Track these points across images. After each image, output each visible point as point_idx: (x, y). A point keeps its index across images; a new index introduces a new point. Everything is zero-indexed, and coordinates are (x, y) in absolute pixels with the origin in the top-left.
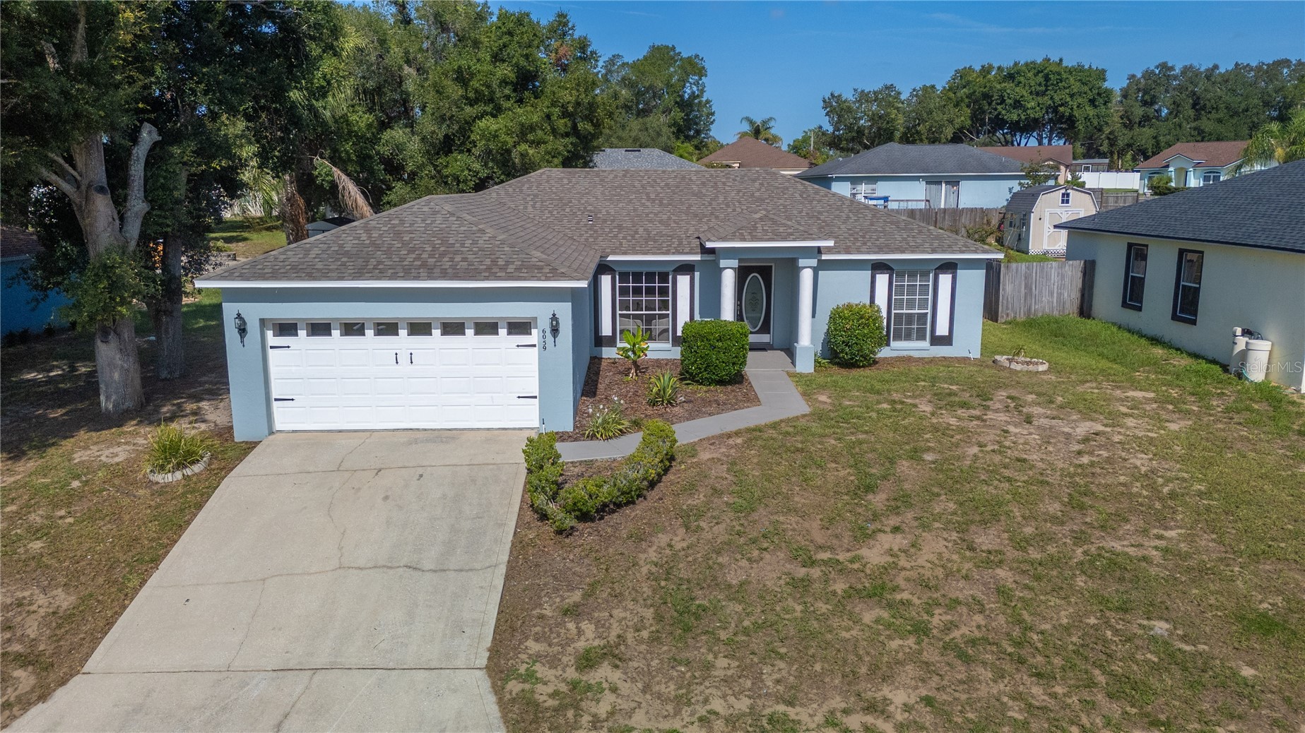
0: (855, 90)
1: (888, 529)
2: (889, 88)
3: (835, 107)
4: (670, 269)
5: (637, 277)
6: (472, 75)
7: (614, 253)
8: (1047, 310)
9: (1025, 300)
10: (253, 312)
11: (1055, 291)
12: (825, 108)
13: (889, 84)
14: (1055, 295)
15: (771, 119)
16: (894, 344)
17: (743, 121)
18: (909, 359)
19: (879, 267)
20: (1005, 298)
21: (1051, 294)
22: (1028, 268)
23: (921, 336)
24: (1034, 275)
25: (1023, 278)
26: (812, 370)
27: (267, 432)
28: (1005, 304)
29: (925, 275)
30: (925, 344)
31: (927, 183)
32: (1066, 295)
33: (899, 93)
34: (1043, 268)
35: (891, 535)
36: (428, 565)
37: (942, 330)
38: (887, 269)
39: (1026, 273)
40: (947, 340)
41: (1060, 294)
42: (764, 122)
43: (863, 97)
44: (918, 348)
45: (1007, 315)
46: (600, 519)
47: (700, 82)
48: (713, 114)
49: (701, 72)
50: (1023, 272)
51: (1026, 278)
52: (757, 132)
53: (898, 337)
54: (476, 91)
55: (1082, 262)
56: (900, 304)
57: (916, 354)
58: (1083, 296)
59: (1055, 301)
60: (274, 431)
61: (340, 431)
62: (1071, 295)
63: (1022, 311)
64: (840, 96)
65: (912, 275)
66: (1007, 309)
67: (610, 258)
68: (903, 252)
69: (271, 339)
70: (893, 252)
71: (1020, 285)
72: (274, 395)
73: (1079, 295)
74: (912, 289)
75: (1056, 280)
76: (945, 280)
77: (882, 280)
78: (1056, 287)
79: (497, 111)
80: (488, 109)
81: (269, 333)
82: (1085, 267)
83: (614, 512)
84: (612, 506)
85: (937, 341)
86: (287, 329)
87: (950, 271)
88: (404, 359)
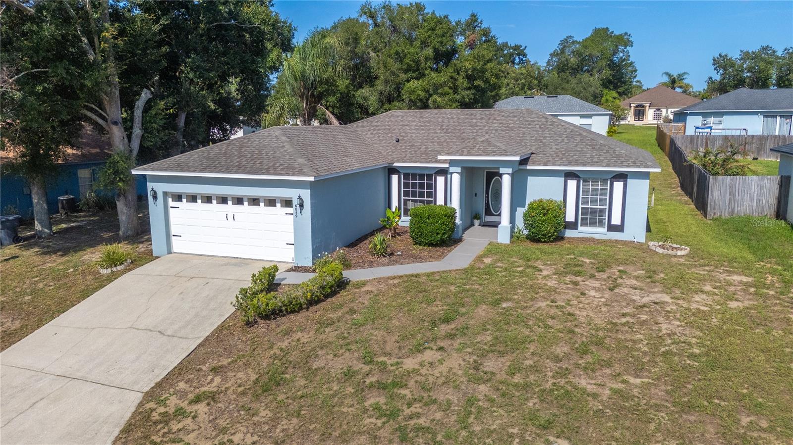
0: (741, 51)
1: (435, 348)
2: (765, 49)
3: (722, 63)
4: (432, 172)
5: (414, 176)
6: (405, 56)
7: (398, 161)
8: (748, 212)
9: (729, 203)
10: (161, 188)
11: (755, 197)
12: (714, 64)
13: (765, 45)
14: (755, 201)
15: (685, 73)
16: (580, 228)
17: (664, 75)
18: (591, 240)
19: (569, 175)
20: (713, 201)
21: (752, 200)
22: (732, 180)
23: (601, 224)
24: (737, 185)
25: (728, 187)
26: (509, 242)
27: (166, 252)
28: (713, 204)
29: (604, 181)
30: (605, 230)
31: (764, 116)
32: (764, 201)
33: (774, 52)
34: (745, 180)
35: (434, 352)
36: (169, 332)
37: (616, 220)
38: (576, 177)
39: (730, 183)
40: (620, 228)
41: (759, 201)
42: (680, 76)
43: (746, 56)
44: (599, 232)
45: (715, 214)
46: (274, 319)
47: (625, 50)
48: (636, 71)
49: (628, 43)
50: (728, 183)
51: (730, 187)
52: (673, 82)
53: (584, 223)
54: (408, 64)
55: (779, 177)
56: (585, 201)
57: (597, 237)
58: (779, 202)
59: (755, 204)
60: (172, 252)
61: (201, 255)
62: (769, 199)
63: (727, 211)
64: (726, 56)
65: (595, 181)
66: (714, 209)
67: (395, 164)
68: (584, 165)
69: (171, 203)
70: (578, 165)
71: (726, 191)
72: (173, 233)
73: (775, 202)
74: (595, 191)
75: (756, 190)
76: (618, 186)
77: (572, 184)
78: (755, 195)
79: (421, 76)
80: (414, 75)
81: (170, 200)
82: (781, 181)
83: (284, 315)
84: (284, 312)
85: (612, 228)
86: (178, 198)
87: (622, 180)
88: (230, 217)
